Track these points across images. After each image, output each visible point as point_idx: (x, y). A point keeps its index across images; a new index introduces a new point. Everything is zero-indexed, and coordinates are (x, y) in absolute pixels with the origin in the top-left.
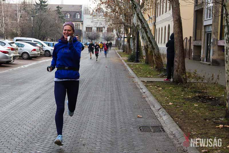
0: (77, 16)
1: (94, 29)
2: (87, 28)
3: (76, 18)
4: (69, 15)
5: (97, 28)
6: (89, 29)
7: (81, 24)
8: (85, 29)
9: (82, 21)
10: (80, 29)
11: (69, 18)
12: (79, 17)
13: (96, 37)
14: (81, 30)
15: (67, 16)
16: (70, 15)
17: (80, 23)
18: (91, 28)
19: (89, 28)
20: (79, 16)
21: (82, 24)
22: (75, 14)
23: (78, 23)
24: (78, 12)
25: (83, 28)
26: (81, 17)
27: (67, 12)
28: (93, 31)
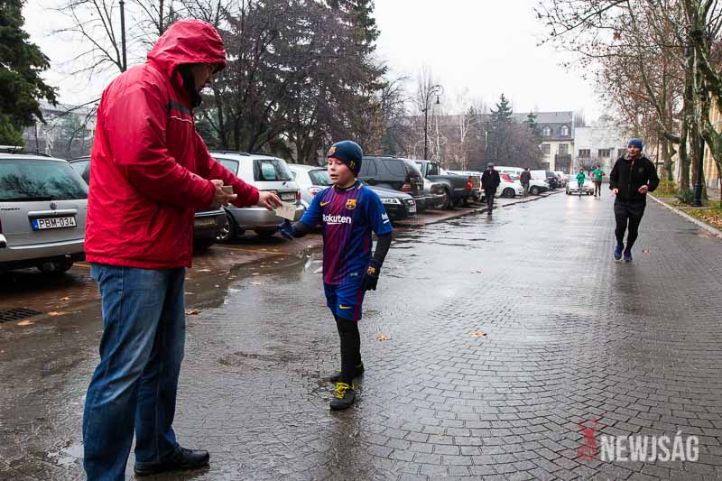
0: (562, 130)
1: (594, 152)
2: (580, 151)
3: (562, 134)
4: (549, 130)
5: (600, 151)
6: (584, 153)
7: (570, 146)
8: (578, 154)
9: (573, 140)
10: (569, 153)
11: (548, 134)
12: (566, 134)
14: (570, 155)
15: (546, 132)
16: (552, 131)
17: (569, 143)
18: (589, 151)
19: (585, 151)
20: (567, 130)
21: (573, 144)
22: (560, 128)
23: (565, 143)
24: (565, 124)
25: (573, 152)
26: (570, 132)
27: (546, 125)
28: (591, 155)
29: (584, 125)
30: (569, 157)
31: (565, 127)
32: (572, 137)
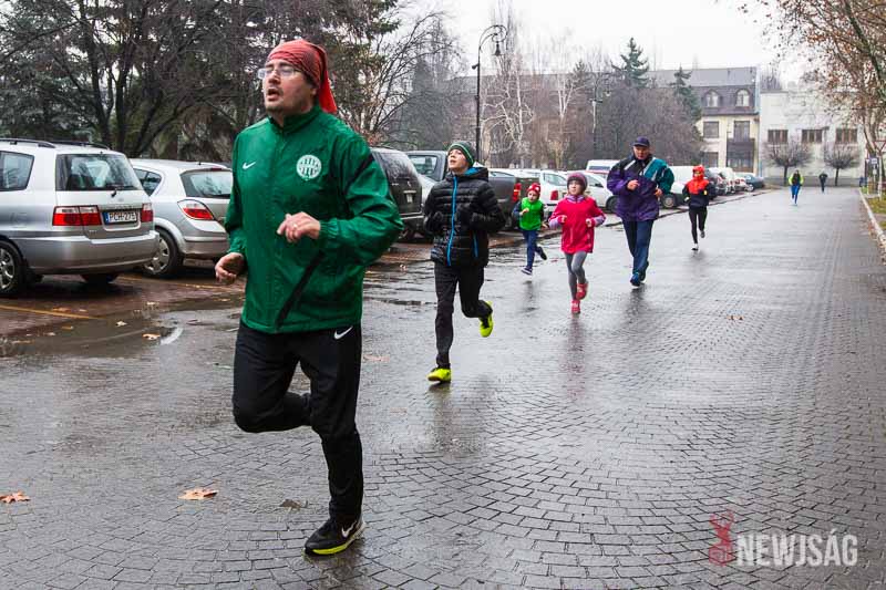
0: (739, 98)
1: (795, 134)
2: (770, 132)
3: (739, 104)
4: (715, 98)
5: (804, 132)
6: (778, 136)
7: (752, 123)
8: (764, 137)
9: (757, 114)
10: (751, 136)
11: (715, 105)
12: (746, 103)
13: (799, 159)
14: (754, 140)
15: (711, 102)
16: (721, 99)
17: (751, 119)
18: (785, 132)
19: (778, 132)
20: (746, 99)
21: (757, 121)
22: (736, 95)
23: (743, 119)
24: (744, 88)
25: (759, 134)
26: (752, 100)
27: (710, 90)
28: (789, 140)
29: (778, 89)
30: (751, 143)
31: (742, 92)
32: (756, 111)
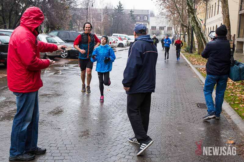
1: (158, 28)
2: (152, 27)
3: (144, 19)
5: (160, 27)
9: (149, 22)
12: (146, 19)
13: (159, 34)
15: (138, 18)
16: (140, 18)
17: (147, 23)
18: (156, 27)
19: (154, 27)
21: (149, 24)
22: (144, 17)
23: (145, 23)
24: (146, 15)
25: (149, 27)
26: (148, 19)
27: (138, 15)
28: (156, 29)
29: (154, 16)
31: (146, 16)
32: (149, 21)
